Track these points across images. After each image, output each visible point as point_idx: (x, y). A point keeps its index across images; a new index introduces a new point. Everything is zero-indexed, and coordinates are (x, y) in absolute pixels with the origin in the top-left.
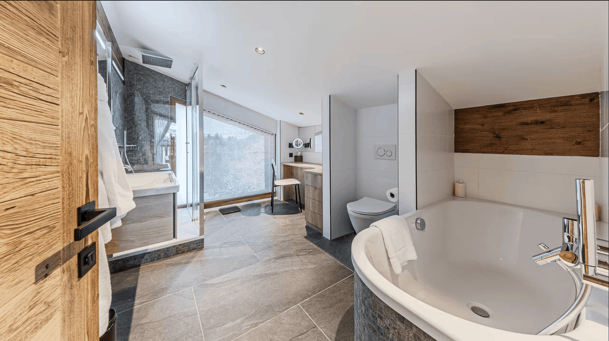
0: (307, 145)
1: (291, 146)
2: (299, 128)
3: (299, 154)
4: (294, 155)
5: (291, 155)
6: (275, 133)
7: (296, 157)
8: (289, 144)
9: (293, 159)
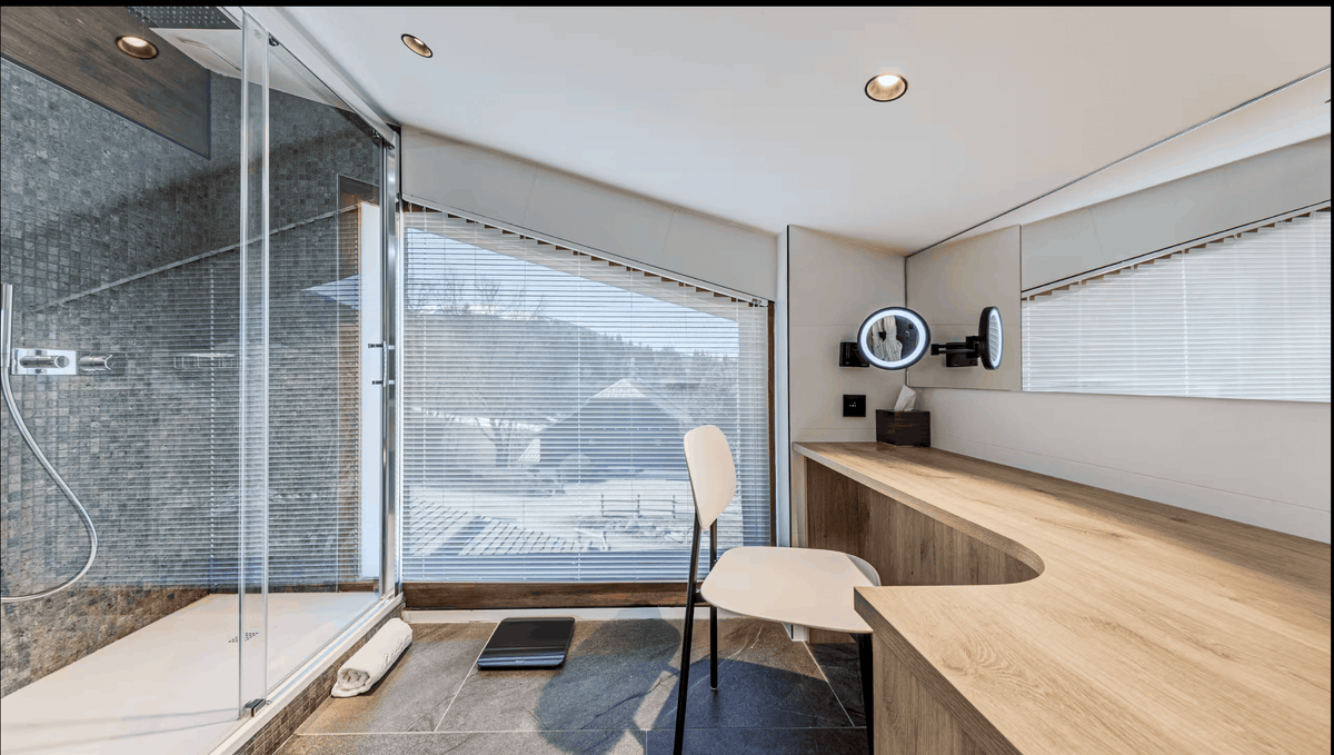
0: (969, 352)
1: (851, 356)
2: (909, 257)
3: (904, 401)
4: (871, 408)
5: (854, 406)
6: (765, 295)
7: (885, 417)
8: (844, 345)
9: (864, 429)
